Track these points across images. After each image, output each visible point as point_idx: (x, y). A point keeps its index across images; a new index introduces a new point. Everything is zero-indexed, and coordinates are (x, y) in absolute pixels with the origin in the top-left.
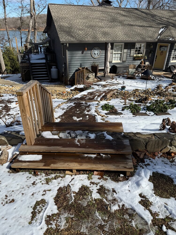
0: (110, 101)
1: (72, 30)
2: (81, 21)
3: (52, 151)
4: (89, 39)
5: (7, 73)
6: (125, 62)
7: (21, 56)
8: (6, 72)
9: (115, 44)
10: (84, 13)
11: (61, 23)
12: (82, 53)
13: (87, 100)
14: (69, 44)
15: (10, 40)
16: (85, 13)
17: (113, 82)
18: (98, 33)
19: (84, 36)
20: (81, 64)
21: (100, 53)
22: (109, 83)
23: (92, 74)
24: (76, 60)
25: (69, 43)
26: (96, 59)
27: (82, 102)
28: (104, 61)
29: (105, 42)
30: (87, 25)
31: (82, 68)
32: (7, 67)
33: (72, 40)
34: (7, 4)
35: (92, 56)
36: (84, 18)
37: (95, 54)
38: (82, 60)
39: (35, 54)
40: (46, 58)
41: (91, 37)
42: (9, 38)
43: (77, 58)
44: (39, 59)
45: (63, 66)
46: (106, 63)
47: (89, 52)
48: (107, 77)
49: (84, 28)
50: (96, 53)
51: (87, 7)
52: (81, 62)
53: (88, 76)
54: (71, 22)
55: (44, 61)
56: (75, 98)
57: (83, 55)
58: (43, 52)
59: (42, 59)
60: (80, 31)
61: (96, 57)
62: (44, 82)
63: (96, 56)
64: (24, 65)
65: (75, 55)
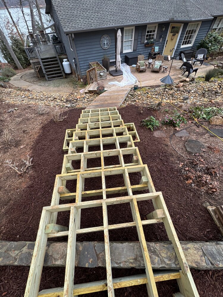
1: (75, 13)
6: (136, 51)
9: (125, 28)
21: (110, 42)
23: (104, 72)
26: (106, 51)
37: (104, 43)
41: (98, 21)
45: (73, 61)
53: (100, 74)
60: (84, 13)
61: (106, 48)
63: (106, 46)
64: (35, 60)
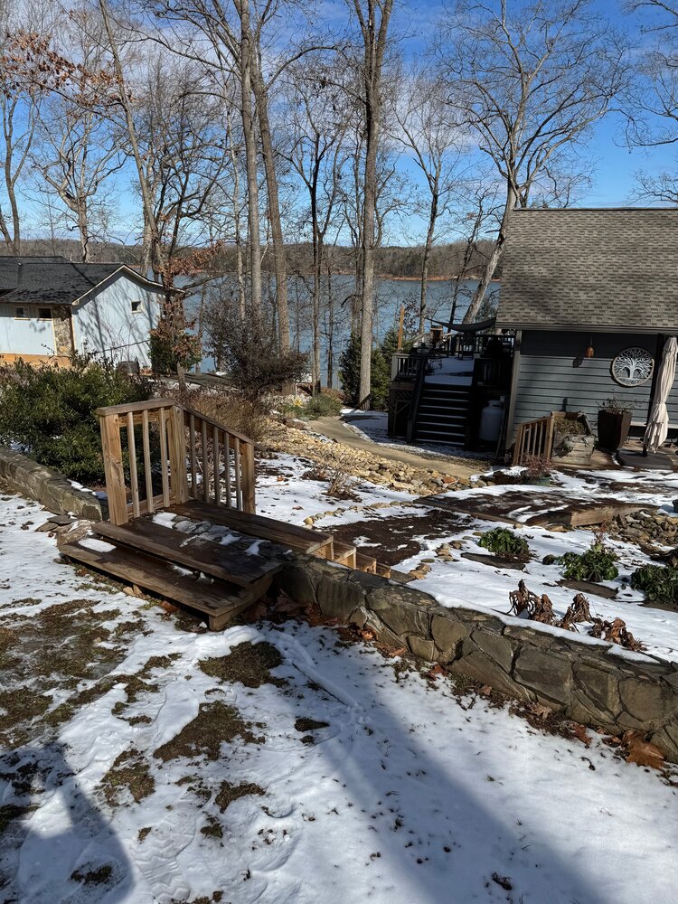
0: (565, 532)
1: (555, 290)
2: (604, 259)
3: (132, 544)
4: (608, 320)
5: (372, 408)
7: (402, 360)
8: (368, 405)
10: (630, 232)
11: (526, 268)
12: (576, 364)
13: (479, 512)
14: (524, 332)
15: (424, 311)
16: (631, 235)
17: (665, 482)
18: (652, 299)
19: (591, 307)
20: (565, 401)
21: (649, 370)
22: (648, 480)
23: (583, 439)
24: (547, 385)
25: (526, 328)
26: (630, 390)
27: (459, 514)
28: (648, 398)
29: (656, 332)
30: (621, 272)
31: (567, 413)
32: (376, 390)
33: (541, 319)
34: (445, 208)
35: (613, 378)
36: (621, 251)
37: (628, 371)
38: (572, 386)
39: (461, 359)
40: (476, 374)
41: (618, 313)
42: (425, 306)
43: (553, 378)
44: (459, 374)
46: (653, 407)
47: (605, 363)
48: (656, 460)
49: (604, 282)
50: (632, 368)
51: (651, 212)
52: (565, 394)
53: (563, 442)
54: (563, 265)
55: (467, 381)
56: (446, 499)
57: (577, 371)
58: (478, 352)
59: (466, 374)
60: (581, 293)
61: (632, 382)
62: (443, 444)
63: (631, 378)
64: (404, 386)
65: (547, 369)
